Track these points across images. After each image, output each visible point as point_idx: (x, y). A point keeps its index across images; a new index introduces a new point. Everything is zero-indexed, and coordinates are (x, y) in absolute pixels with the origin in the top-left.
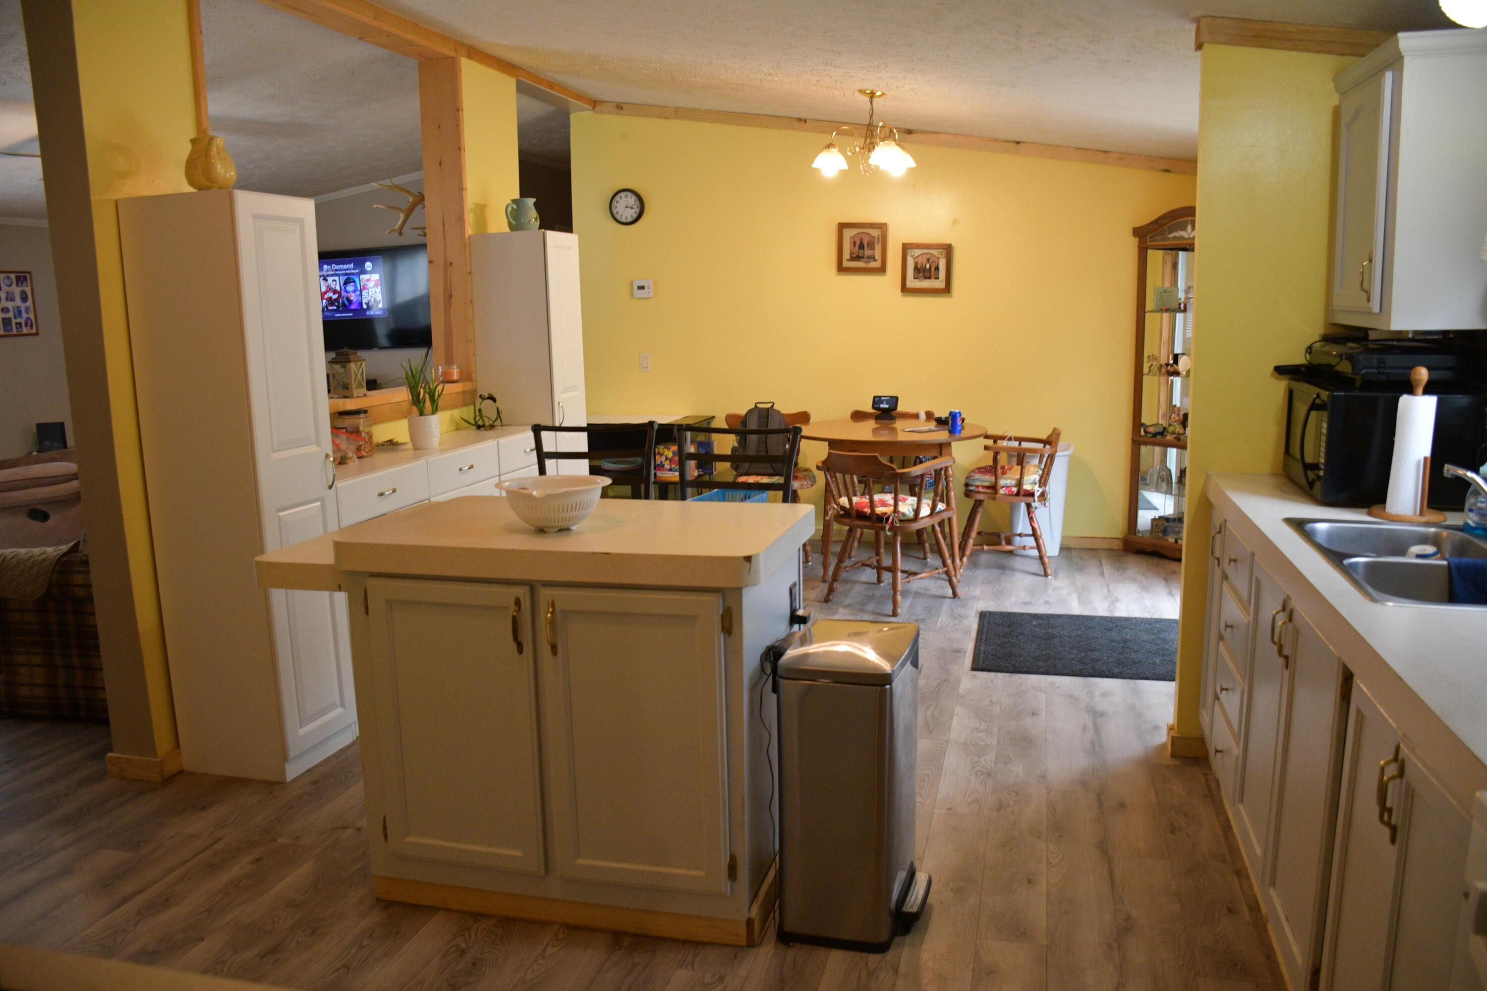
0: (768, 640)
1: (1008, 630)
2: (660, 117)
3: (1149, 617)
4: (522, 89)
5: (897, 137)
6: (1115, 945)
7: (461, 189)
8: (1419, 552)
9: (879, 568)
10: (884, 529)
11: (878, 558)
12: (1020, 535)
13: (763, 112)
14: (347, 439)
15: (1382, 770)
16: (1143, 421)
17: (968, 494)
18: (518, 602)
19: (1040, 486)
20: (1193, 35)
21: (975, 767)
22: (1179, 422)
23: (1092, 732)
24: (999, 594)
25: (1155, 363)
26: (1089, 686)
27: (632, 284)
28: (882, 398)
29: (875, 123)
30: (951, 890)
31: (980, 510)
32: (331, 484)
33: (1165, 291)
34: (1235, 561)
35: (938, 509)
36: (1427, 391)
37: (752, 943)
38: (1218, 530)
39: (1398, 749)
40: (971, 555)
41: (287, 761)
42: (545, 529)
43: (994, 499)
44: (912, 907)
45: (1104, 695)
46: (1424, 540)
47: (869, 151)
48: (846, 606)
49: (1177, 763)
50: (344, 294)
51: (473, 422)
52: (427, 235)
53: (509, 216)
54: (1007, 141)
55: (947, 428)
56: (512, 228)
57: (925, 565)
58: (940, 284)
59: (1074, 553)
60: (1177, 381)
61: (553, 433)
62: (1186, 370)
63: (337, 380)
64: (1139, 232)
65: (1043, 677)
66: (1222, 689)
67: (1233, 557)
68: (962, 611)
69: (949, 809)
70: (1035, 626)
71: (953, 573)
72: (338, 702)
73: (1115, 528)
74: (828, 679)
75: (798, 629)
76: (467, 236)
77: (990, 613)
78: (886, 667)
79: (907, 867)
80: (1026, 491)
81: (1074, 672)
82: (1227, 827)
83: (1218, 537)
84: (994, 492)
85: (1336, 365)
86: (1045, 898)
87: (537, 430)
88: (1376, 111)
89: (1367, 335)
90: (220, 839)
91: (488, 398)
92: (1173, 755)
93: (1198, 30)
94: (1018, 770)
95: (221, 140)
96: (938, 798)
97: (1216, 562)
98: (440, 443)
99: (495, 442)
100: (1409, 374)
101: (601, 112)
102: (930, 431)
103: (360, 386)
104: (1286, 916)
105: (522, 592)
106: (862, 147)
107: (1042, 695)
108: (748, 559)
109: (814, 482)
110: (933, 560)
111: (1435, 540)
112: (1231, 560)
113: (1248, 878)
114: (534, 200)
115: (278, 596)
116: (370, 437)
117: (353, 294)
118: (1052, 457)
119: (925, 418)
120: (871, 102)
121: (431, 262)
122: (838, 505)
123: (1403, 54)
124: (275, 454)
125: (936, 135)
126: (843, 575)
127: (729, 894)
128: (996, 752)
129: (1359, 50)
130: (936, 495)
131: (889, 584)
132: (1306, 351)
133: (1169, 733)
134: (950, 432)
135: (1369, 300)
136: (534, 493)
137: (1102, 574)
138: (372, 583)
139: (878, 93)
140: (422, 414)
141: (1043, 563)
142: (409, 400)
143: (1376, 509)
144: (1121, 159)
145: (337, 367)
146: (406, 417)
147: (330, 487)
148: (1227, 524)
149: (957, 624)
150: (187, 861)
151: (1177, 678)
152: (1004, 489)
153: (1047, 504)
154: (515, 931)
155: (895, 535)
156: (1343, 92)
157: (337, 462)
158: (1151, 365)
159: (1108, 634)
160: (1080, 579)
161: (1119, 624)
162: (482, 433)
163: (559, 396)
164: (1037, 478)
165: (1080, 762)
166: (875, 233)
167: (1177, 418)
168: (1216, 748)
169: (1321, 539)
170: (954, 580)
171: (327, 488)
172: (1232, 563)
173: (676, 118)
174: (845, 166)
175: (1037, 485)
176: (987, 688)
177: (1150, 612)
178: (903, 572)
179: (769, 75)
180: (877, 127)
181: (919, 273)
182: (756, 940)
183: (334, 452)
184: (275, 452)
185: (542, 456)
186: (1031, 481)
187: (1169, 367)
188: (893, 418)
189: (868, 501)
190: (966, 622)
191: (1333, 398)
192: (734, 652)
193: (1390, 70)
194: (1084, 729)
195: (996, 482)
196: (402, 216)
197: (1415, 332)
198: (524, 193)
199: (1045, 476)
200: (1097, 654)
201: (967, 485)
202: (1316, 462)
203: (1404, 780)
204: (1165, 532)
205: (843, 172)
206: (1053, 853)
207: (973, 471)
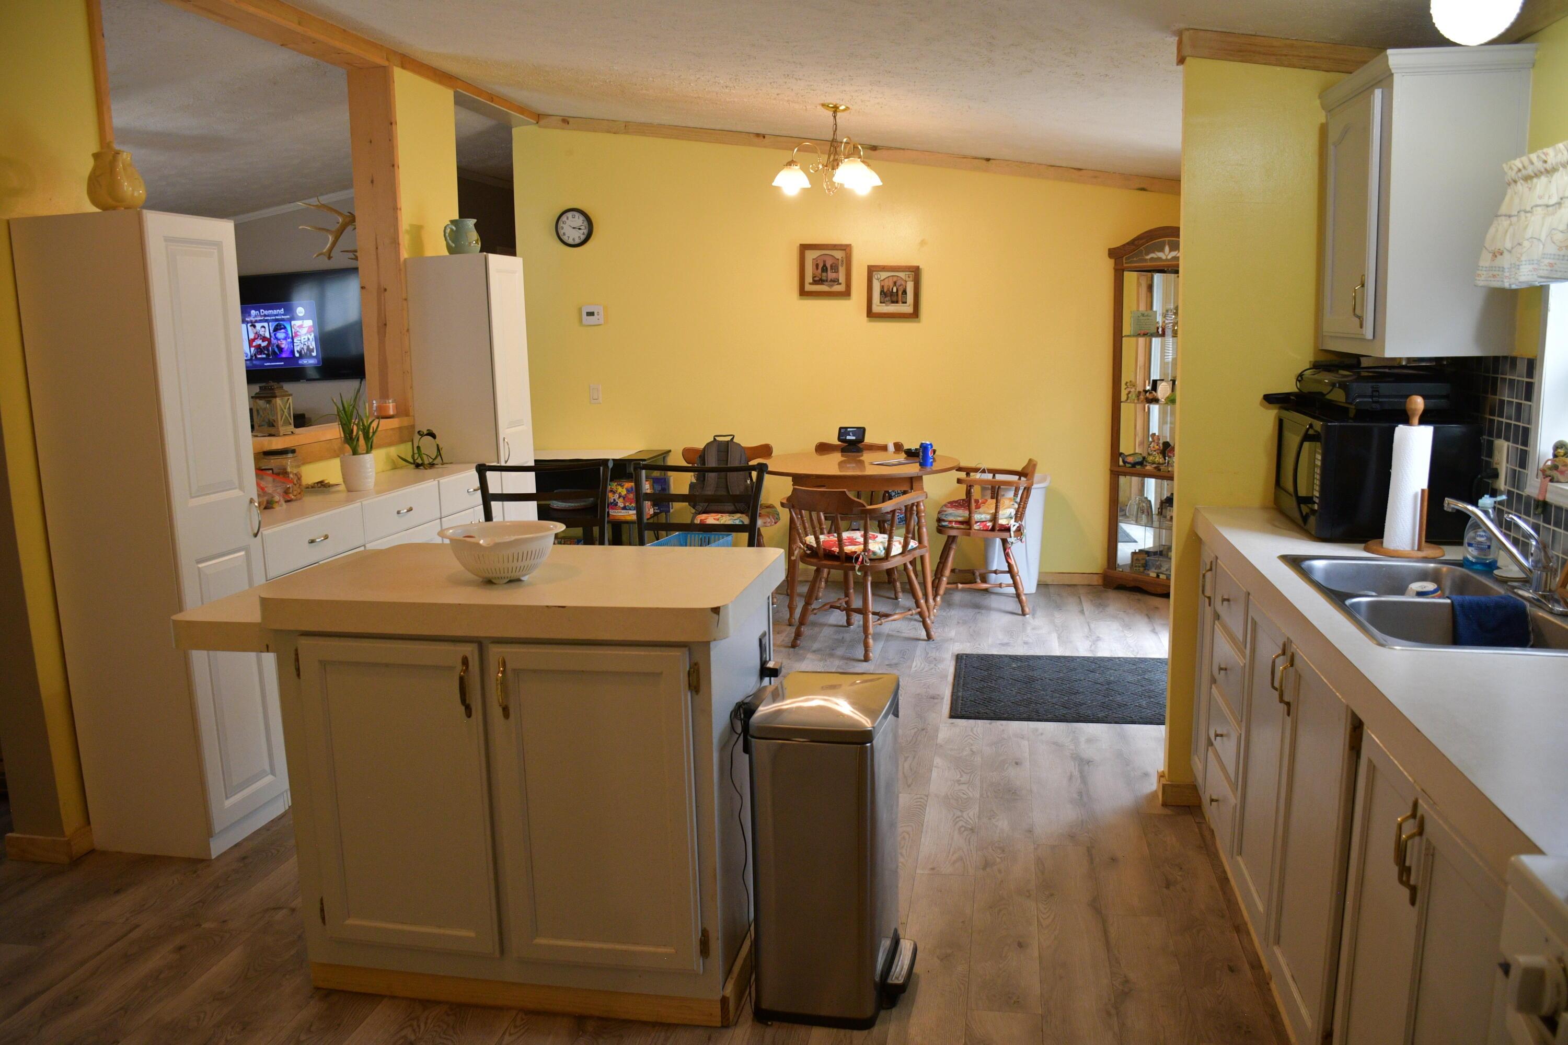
0: (738, 696)
1: (986, 673)
2: (609, 132)
3: (1132, 656)
4: (459, 101)
5: (862, 153)
6: (1113, 1011)
7: (395, 209)
8: (1420, 590)
9: (849, 610)
10: (853, 569)
11: (847, 599)
12: (995, 572)
13: (718, 127)
14: (274, 481)
15: (1400, 826)
16: (1121, 451)
17: (941, 529)
18: (465, 661)
19: (1015, 521)
20: (1174, 49)
21: (957, 822)
22: (1159, 451)
23: (1079, 781)
24: (974, 636)
25: (1133, 390)
26: (1074, 732)
27: (580, 310)
28: (849, 430)
29: (839, 139)
30: (938, 957)
31: (954, 546)
32: (256, 532)
33: (1143, 315)
34: (1228, 600)
35: (910, 547)
36: (1423, 421)
37: (726, 1024)
38: (1208, 567)
39: (1415, 805)
40: (945, 594)
41: (212, 837)
42: (493, 581)
43: (969, 535)
44: (897, 978)
45: (1090, 741)
46: (1423, 576)
47: (833, 169)
48: (814, 651)
49: (1168, 811)
50: (274, 341)
51: (411, 461)
52: (359, 259)
53: (448, 238)
54: (976, 158)
55: (918, 461)
56: (451, 251)
57: (897, 605)
58: (907, 308)
59: (1052, 590)
60: (1155, 409)
61: (498, 473)
62: (1165, 397)
63: (261, 416)
64: (1113, 253)
65: (1026, 723)
66: (1217, 735)
67: (1226, 597)
68: (937, 654)
69: (933, 869)
70: (1014, 668)
71: (927, 614)
72: (267, 768)
73: (1095, 562)
74: (804, 738)
75: (768, 684)
76: (402, 259)
77: (967, 655)
78: (866, 722)
79: (891, 934)
80: (1002, 525)
81: (1057, 717)
82: (1224, 880)
83: (1209, 574)
84: (968, 527)
85: (1328, 394)
86: (1038, 962)
87: (482, 470)
88: (1366, 129)
89: (1359, 362)
90: (137, 926)
91: (427, 434)
92: (1164, 805)
93: (1180, 43)
94: (1003, 824)
95: (127, 155)
96: (919, 858)
97: (1207, 600)
98: (376, 485)
99: (436, 482)
100: (1405, 402)
101: (545, 127)
102: (900, 464)
103: (287, 423)
104: (1293, 977)
105: (470, 650)
106: (825, 164)
107: (1025, 743)
108: (716, 610)
109: (777, 519)
110: (904, 600)
111: (1434, 577)
112: (1224, 600)
113: (1248, 934)
114: (475, 221)
115: (199, 658)
116: (299, 479)
117: (284, 342)
118: (1028, 490)
119: (894, 450)
120: (835, 117)
121: (363, 288)
122: (804, 544)
123: (1393, 71)
124: (193, 500)
125: (902, 151)
126: (811, 618)
127: (701, 972)
128: (980, 807)
129: (1346, 67)
130: (908, 532)
131: (859, 627)
132: (1297, 380)
133: (1159, 781)
134: (921, 465)
135: (1361, 327)
136: (481, 542)
137: (1082, 612)
138: (304, 642)
139: (842, 108)
140: (355, 452)
141: (1020, 602)
142: (341, 437)
143: (1372, 543)
144: (1095, 177)
145: (261, 403)
146: (337, 456)
147: (256, 535)
148: (1218, 561)
149: (932, 669)
150: (100, 952)
151: (1167, 721)
152: (979, 524)
153: (1023, 540)
154: (469, 1019)
155: (866, 575)
156: (1329, 109)
157: (263, 507)
158: (1129, 392)
159: (1091, 675)
160: (1059, 617)
161: (1102, 665)
162: (421, 472)
163: (504, 431)
164: (1013, 512)
165: (1069, 814)
166: (839, 254)
167: (1157, 447)
168: (1211, 796)
169: (1318, 577)
170: (929, 621)
171: (253, 537)
172: (1225, 603)
173: (627, 133)
174: (807, 185)
175: (1013, 520)
176: (967, 736)
177: (1133, 651)
178: (874, 613)
179: (727, 87)
180: (842, 142)
181: (886, 297)
182: (731, 1020)
183: (259, 496)
184: (192, 497)
185: (488, 498)
186: (1006, 515)
187: (1148, 394)
188: (859, 451)
189: (836, 539)
190: (941, 666)
191: (1327, 429)
192: (702, 710)
193: (1379, 88)
194: (1071, 778)
195: (970, 517)
196: (330, 237)
197: (1409, 360)
198: (464, 213)
199: (1021, 509)
200: (1081, 697)
201: (939, 520)
202: (1310, 495)
203: (1424, 837)
204: (1146, 566)
205: (805, 191)
206: (1044, 914)
207: (945, 506)
